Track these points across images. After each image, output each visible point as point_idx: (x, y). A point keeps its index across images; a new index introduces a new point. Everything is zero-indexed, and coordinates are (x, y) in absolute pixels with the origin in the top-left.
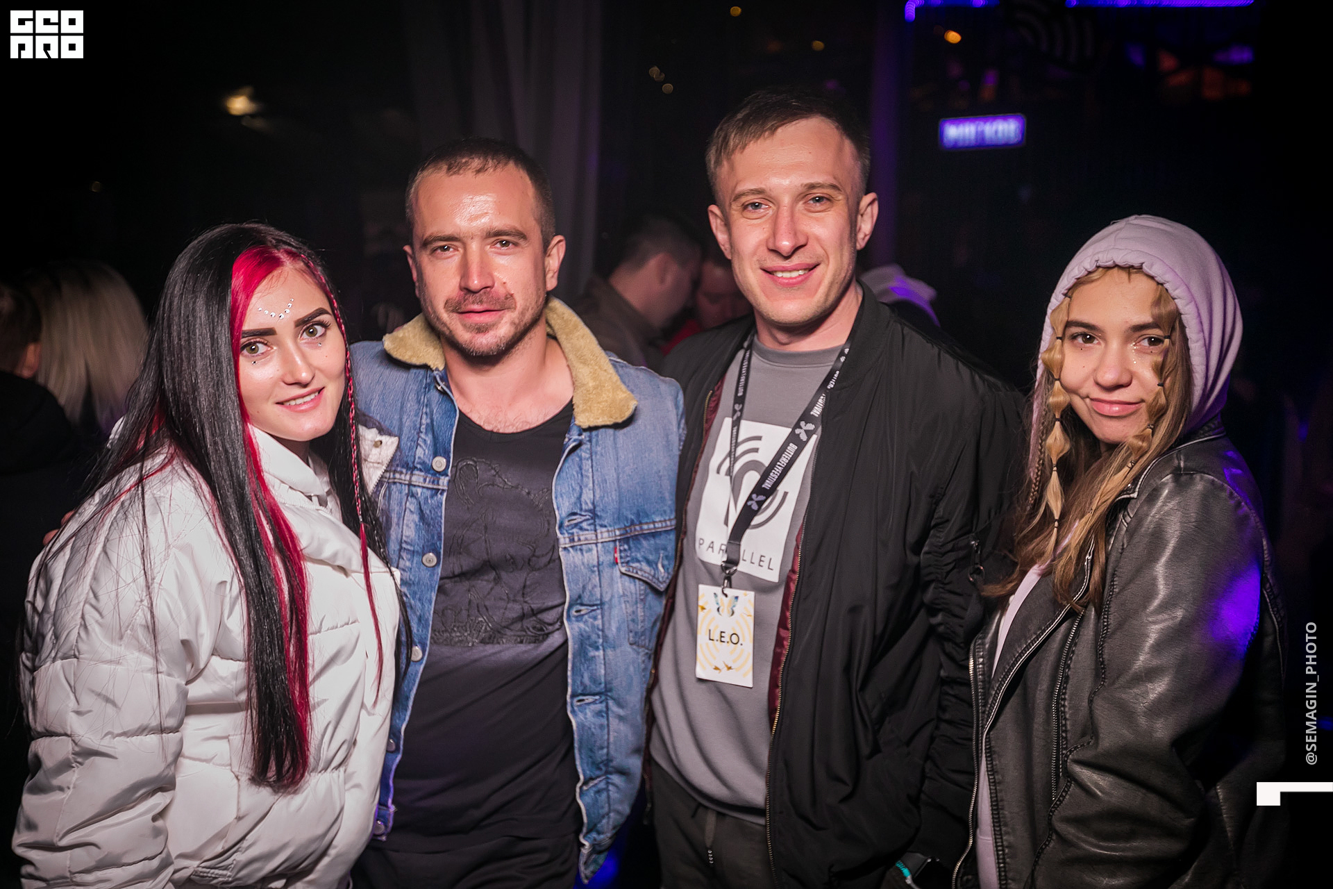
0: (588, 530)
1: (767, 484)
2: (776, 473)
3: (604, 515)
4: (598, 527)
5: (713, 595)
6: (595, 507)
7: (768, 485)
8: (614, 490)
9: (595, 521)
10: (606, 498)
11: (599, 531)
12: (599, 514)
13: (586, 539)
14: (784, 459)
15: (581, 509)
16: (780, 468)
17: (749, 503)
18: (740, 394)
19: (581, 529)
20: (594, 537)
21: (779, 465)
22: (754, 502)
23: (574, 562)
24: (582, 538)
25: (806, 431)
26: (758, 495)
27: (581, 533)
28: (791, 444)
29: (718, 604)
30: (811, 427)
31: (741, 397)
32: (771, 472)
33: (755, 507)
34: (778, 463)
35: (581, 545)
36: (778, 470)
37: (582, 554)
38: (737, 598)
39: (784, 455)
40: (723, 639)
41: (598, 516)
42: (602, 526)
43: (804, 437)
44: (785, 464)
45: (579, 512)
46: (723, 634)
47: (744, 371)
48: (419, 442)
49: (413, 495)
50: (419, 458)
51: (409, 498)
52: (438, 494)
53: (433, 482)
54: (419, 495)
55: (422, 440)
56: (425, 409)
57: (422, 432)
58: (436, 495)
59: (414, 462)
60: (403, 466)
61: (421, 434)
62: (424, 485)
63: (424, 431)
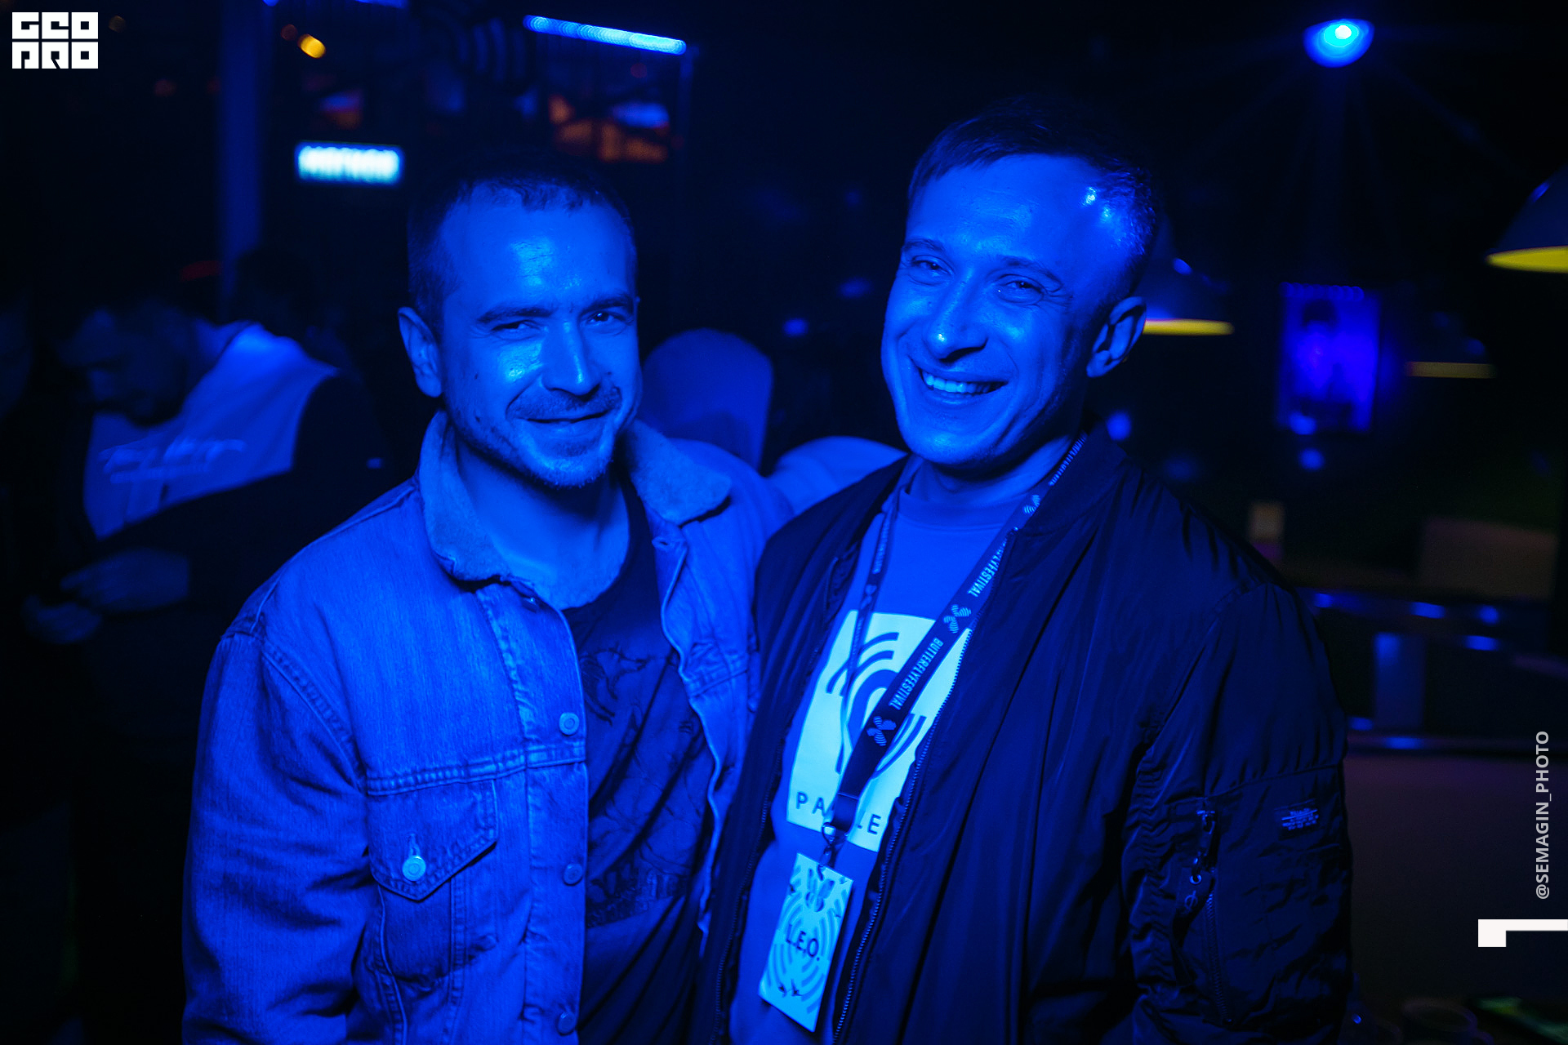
0: (716, 663)
2: (911, 683)
4: (726, 656)
5: (808, 872)
7: (897, 702)
10: (725, 613)
11: (729, 661)
12: (722, 636)
13: (719, 676)
15: (701, 636)
16: (916, 675)
18: (877, 570)
19: (709, 663)
20: (726, 672)
21: (916, 672)
22: (878, 731)
23: (715, 713)
24: (714, 675)
25: (958, 619)
27: (710, 669)
28: (935, 639)
30: (965, 612)
31: (878, 574)
32: (903, 682)
34: (916, 669)
35: (713, 686)
37: (718, 697)
38: (832, 883)
39: (923, 656)
41: (721, 640)
42: (731, 653)
43: (954, 628)
44: (925, 669)
45: (699, 641)
47: (884, 536)
48: (517, 698)
49: (535, 783)
50: (529, 723)
51: (530, 789)
52: (575, 770)
53: (562, 754)
54: (548, 780)
55: (520, 695)
56: (503, 645)
57: (516, 682)
58: (572, 771)
59: (522, 732)
60: (512, 745)
61: (515, 686)
62: (550, 763)
63: (518, 679)
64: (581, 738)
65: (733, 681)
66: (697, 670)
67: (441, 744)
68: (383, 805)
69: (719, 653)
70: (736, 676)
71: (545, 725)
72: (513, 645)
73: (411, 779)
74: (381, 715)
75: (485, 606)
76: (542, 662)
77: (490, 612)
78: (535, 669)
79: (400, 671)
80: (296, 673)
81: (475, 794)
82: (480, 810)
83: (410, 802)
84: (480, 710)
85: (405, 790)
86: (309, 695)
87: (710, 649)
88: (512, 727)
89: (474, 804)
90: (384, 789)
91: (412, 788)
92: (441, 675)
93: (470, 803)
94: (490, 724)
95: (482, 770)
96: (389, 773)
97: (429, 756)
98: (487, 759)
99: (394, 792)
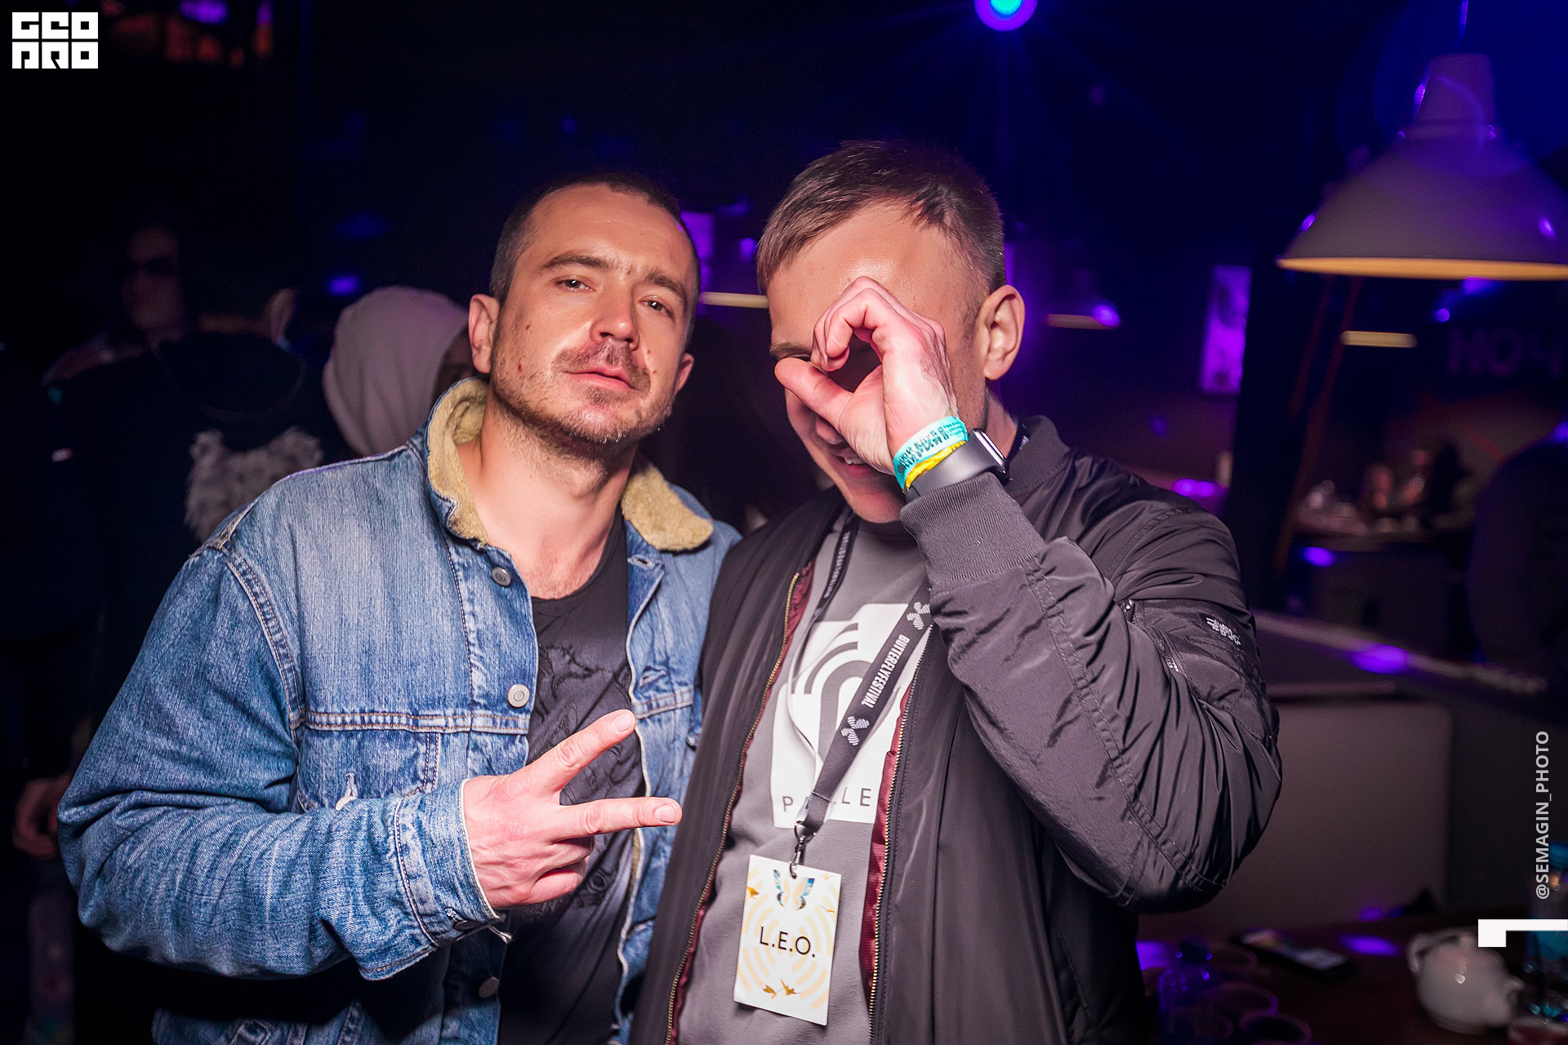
0: (665, 691)
1: (868, 700)
2: (881, 680)
3: (682, 668)
4: (676, 687)
5: (773, 872)
6: (668, 658)
8: (690, 631)
9: (670, 678)
10: (682, 645)
11: (677, 692)
12: (675, 667)
13: (666, 705)
14: (892, 659)
15: (655, 662)
16: (886, 672)
17: (845, 732)
19: (658, 690)
20: (673, 702)
21: (884, 669)
22: (851, 731)
23: (655, 740)
24: (661, 703)
25: (922, 615)
26: (857, 718)
27: (659, 696)
28: (901, 636)
29: (779, 887)
32: (874, 679)
33: (854, 740)
34: (883, 666)
35: (659, 714)
36: (883, 676)
37: (661, 726)
38: (812, 881)
39: (891, 653)
40: (783, 944)
41: (673, 670)
42: (680, 684)
43: (919, 624)
44: (893, 666)
45: (652, 666)
46: (784, 937)
48: (472, 661)
49: (476, 748)
50: (480, 687)
51: (470, 752)
52: (517, 742)
53: (507, 724)
54: (490, 747)
55: (476, 658)
56: (467, 607)
57: (474, 645)
58: (513, 743)
59: (472, 695)
60: (463, 704)
61: (472, 648)
62: (494, 731)
63: (476, 642)
64: (527, 712)
65: (678, 712)
66: (646, 694)
67: (394, 689)
68: (326, 741)
69: (669, 683)
70: (681, 708)
71: (495, 693)
72: (477, 609)
73: (358, 718)
74: (337, 649)
75: (457, 567)
76: (503, 630)
77: (460, 574)
78: (495, 636)
79: (362, 609)
80: (257, 589)
81: (419, 745)
82: (421, 762)
83: (354, 742)
84: (437, 663)
85: (351, 728)
86: (264, 614)
87: (662, 677)
88: (465, 686)
89: (417, 755)
90: (329, 724)
91: (358, 728)
92: (403, 622)
93: (412, 753)
94: (445, 678)
95: (431, 723)
96: (337, 710)
97: (379, 698)
98: (438, 712)
99: (339, 729)
